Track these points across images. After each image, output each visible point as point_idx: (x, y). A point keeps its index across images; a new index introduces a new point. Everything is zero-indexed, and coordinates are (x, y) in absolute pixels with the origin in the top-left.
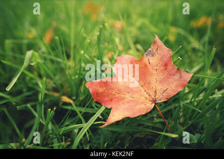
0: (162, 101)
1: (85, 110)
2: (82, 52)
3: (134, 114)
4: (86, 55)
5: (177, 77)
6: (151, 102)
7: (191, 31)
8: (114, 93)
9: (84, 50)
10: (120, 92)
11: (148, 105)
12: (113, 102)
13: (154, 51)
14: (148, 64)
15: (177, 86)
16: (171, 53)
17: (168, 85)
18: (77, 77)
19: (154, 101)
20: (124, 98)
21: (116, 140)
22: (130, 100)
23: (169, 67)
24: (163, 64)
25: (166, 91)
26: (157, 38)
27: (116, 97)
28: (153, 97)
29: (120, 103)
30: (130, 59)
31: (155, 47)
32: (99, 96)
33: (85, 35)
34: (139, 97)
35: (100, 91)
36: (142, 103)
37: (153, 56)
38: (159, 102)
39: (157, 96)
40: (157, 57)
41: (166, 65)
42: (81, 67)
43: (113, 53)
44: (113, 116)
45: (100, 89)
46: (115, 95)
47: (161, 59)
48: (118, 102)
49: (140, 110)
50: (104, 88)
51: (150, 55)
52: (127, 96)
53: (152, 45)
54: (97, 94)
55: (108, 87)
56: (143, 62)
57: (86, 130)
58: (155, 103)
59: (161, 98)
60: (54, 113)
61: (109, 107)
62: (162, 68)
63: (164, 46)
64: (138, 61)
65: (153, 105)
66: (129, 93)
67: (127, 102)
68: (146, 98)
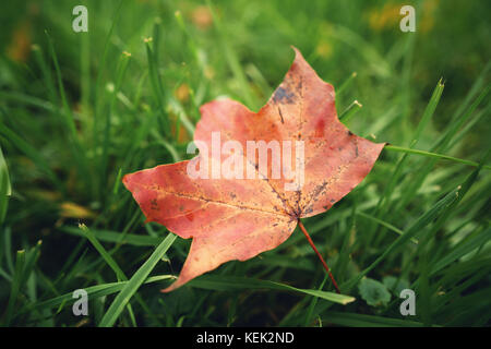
0: (315, 213)
1: (125, 237)
2: (111, 87)
3: (248, 252)
4: (121, 96)
5: (347, 153)
6: (288, 218)
7: (367, 35)
8: (195, 199)
9: (115, 82)
10: (211, 195)
11: (281, 224)
12: (196, 222)
13: (294, 90)
14: (278, 123)
15: (348, 176)
16: (333, 94)
17: (328, 175)
18: (100, 151)
19: (296, 215)
20: (221, 211)
21: (205, 307)
22: (239, 216)
23: (329, 130)
24: (315, 123)
25: (322, 188)
26: (299, 56)
27: (203, 210)
28: (293, 203)
29: (214, 224)
30: (236, 109)
31: (295, 79)
32: (159, 209)
33: (116, 41)
34: (259, 206)
35: (159, 197)
36: (268, 221)
37: (290, 102)
38: (308, 215)
39: (302, 202)
40: (300, 105)
41: (321, 125)
42: (109, 125)
43: (191, 92)
44: (197, 259)
45: (162, 191)
46: (200, 204)
47: (309, 109)
48: (209, 222)
49: (262, 240)
50: (171, 189)
51: (284, 100)
52: (231, 205)
53: (287, 76)
54: (154, 204)
55: (181, 186)
56: (267, 117)
57: (127, 300)
58: (299, 220)
59: (312, 207)
60: (38, 254)
61: (185, 236)
62: (312, 132)
63: (317, 78)
64: (254, 115)
65: (294, 224)
66: (235, 196)
67: (230, 220)
68: (276, 207)
